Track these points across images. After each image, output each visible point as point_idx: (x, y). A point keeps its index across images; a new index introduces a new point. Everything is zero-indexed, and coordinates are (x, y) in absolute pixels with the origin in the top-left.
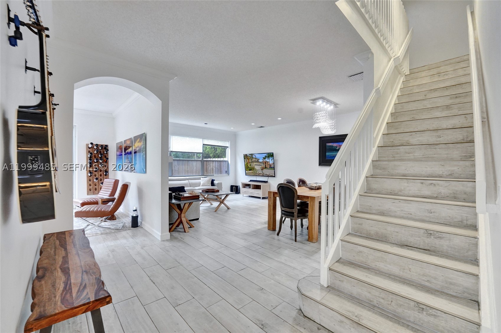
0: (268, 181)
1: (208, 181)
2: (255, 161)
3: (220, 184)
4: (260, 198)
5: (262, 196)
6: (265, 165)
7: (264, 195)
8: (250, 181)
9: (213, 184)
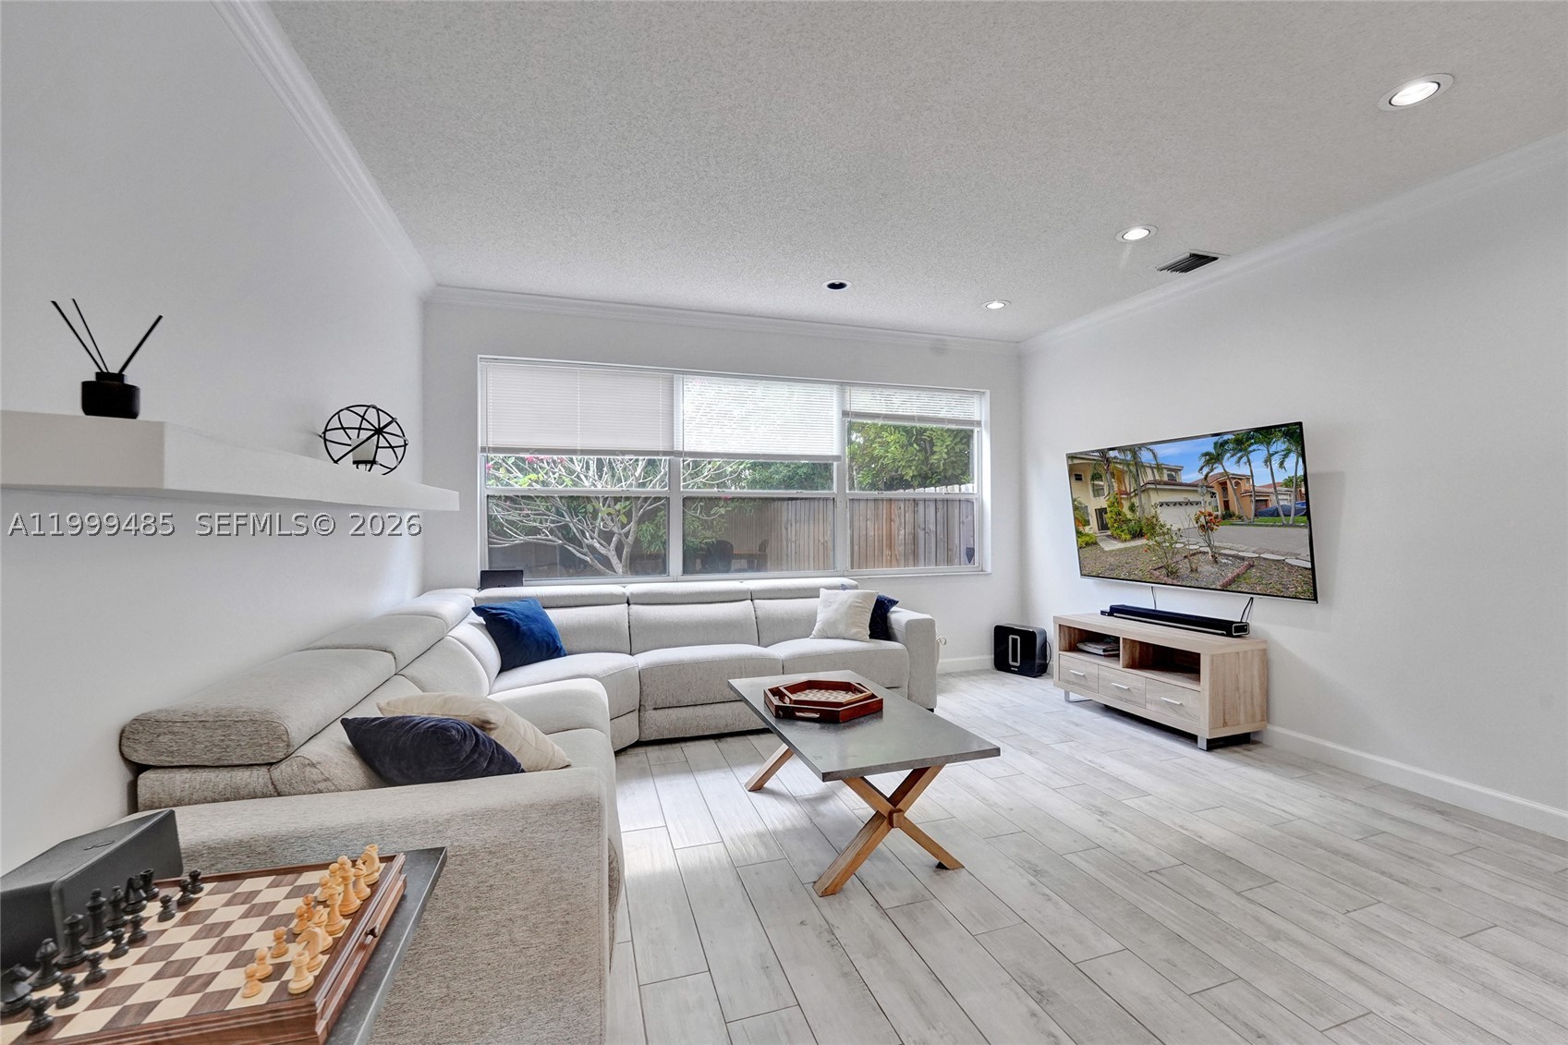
0: (1254, 623)
1: (853, 609)
2: (1155, 482)
3: (924, 630)
4: (1191, 738)
5: (1212, 729)
6: (1219, 500)
7: (1225, 724)
8: (1110, 614)
9: (880, 625)
